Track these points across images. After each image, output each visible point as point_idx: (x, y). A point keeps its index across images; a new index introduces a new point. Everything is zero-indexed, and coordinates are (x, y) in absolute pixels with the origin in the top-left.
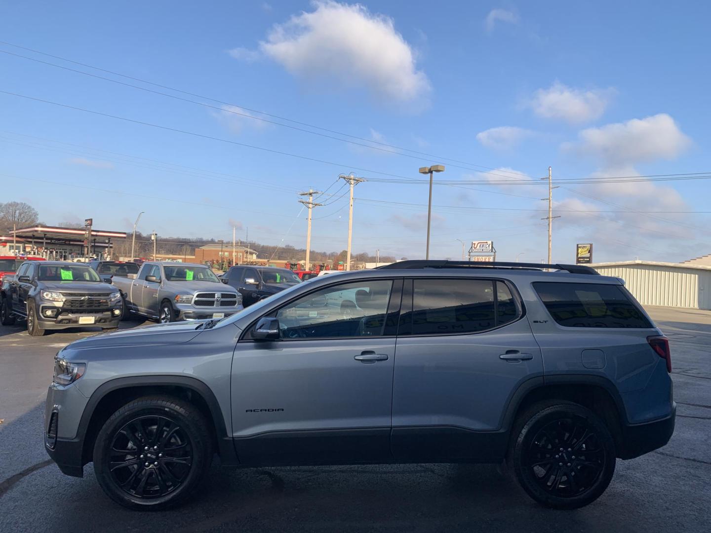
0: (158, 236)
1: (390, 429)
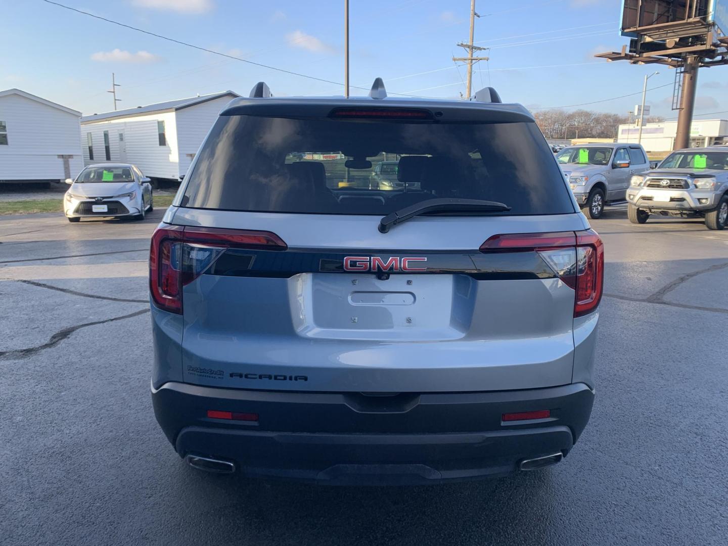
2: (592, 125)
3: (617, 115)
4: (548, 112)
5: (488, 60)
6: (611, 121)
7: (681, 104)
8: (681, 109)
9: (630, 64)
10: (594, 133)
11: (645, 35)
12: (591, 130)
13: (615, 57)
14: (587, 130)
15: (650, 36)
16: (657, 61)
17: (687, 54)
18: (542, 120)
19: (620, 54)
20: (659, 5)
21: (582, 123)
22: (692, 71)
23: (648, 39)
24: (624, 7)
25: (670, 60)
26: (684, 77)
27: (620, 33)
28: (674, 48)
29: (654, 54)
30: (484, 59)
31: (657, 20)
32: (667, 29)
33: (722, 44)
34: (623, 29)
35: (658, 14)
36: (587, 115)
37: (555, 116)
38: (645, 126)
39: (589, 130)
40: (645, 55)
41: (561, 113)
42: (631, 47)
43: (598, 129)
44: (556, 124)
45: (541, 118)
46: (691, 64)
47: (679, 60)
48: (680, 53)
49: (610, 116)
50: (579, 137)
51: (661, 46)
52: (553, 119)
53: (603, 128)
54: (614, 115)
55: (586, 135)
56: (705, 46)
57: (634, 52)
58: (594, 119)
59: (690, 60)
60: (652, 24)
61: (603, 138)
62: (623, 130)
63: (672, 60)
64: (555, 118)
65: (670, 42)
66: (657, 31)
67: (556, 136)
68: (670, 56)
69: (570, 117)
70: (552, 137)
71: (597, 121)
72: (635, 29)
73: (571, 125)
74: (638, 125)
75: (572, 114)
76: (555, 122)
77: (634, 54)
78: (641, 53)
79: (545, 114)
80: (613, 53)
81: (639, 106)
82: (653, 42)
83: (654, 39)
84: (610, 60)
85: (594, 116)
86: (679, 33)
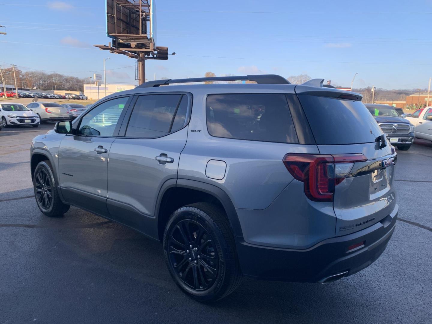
0: (376, 89)
1: (106, 199)
2: (64, 83)
3: (78, 78)
4: (34, 72)
5: (5, 34)
6: (75, 81)
7: (139, 77)
8: (139, 80)
9: (110, 53)
10: (66, 88)
11: (119, 38)
12: (64, 86)
13: (105, 48)
14: (61, 85)
15: (122, 40)
16: (124, 53)
17: (139, 52)
18: (30, 77)
19: (108, 47)
20: (123, 23)
21: (58, 81)
22: (142, 60)
23: (121, 41)
24: (107, 21)
25: (131, 54)
26: (139, 63)
27: (107, 35)
28: (135, 48)
29: (124, 50)
30: (3, 33)
31: (122, 32)
32: (131, 38)
33: (157, 50)
34: (108, 33)
35: (123, 29)
36: (60, 76)
37: (40, 75)
38: (100, 86)
39: (63, 85)
40: (121, 49)
41: (43, 74)
42: (113, 44)
43: (68, 85)
44: (41, 80)
45: (30, 75)
46: (141, 57)
47: (135, 55)
48: (136, 51)
49: (74, 78)
50: (58, 90)
51: (128, 46)
52: (38, 77)
53: (71, 85)
54: (76, 78)
55: (61, 88)
56: (149, 49)
57: (115, 47)
58: (65, 79)
59: (141, 55)
60: (121, 34)
61: (72, 90)
62: (86, 87)
63: (132, 54)
64: (40, 76)
65: (133, 45)
66: (126, 38)
67: (42, 88)
68: (131, 52)
69: (50, 77)
70: (39, 88)
71: (67, 80)
72: (115, 35)
73: (50, 82)
74: (97, 85)
75: (50, 75)
76: (40, 79)
77: (115, 48)
78: (118, 48)
79: (32, 73)
80: (105, 46)
81: (96, 74)
82: (123, 43)
83: (124, 41)
84: (102, 49)
85: (64, 77)
86: (136, 41)
